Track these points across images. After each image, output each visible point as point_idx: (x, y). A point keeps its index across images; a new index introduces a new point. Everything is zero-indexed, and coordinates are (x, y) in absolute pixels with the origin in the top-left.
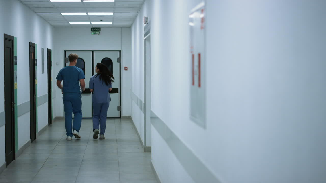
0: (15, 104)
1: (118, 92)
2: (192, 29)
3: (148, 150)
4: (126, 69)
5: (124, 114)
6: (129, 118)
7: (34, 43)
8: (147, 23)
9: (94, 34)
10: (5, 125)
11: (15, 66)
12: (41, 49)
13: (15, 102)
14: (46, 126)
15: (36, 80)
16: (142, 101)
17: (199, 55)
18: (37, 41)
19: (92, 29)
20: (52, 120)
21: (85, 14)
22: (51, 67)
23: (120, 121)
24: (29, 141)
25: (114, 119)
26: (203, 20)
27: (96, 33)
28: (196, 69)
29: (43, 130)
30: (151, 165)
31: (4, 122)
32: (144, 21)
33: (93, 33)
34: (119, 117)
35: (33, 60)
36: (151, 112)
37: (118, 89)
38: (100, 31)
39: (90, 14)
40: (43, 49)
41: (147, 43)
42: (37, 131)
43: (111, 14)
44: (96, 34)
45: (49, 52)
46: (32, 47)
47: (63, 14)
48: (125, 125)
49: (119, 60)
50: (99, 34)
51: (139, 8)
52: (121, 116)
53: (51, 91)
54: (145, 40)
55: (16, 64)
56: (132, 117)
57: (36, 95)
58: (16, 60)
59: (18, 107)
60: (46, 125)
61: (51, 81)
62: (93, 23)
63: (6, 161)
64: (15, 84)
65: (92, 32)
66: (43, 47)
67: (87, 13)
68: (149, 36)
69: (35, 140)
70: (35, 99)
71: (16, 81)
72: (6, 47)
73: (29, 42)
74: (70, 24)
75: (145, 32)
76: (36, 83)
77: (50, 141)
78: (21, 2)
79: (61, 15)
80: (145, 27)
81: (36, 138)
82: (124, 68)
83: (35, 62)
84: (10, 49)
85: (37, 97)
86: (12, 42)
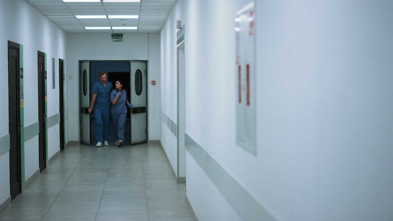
0: (22, 126)
1: (145, 112)
2: (238, 35)
3: (182, 181)
4: (154, 83)
5: (151, 138)
6: (158, 143)
7: (44, 52)
8: (181, 28)
9: (115, 41)
10: (10, 151)
11: (21, 79)
12: (51, 59)
13: (21, 124)
14: (57, 153)
15: (46, 97)
16: (173, 122)
17: (248, 67)
18: (47, 50)
19: (112, 35)
20: (65, 145)
21: (104, 17)
23: (147, 147)
24: (38, 171)
25: (139, 145)
26: (252, 24)
27: (118, 40)
28: (244, 83)
29: (55, 157)
30: (186, 199)
31: (9, 148)
32: (177, 26)
35: (43, 72)
36: (186, 136)
37: (145, 107)
39: (110, 17)
40: (53, 59)
41: (180, 51)
42: (47, 159)
43: (136, 17)
45: (61, 62)
46: (41, 57)
47: (78, 17)
48: (152, 151)
49: (146, 72)
50: (121, 41)
51: (170, 10)
52: (148, 140)
53: (63, 111)
54: (178, 48)
55: (22, 77)
57: (46, 115)
58: (23, 72)
60: (57, 151)
62: (114, 28)
63: (11, 194)
64: (21, 102)
65: (113, 38)
66: (53, 57)
67: (107, 17)
68: (184, 43)
69: (45, 169)
70: (45, 119)
71: (23, 98)
72: (11, 57)
73: (38, 51)
74: (85, 29)
75: (178, 38)
76: (47, 100)
77: (63, 170)
78: (28, 2)
79: (76, 18)
80: (177, 33)
81: (45, 167)
82: (151, 82)
83: (45, 76)
84: (15, 59)
85: (47, 117)
86: (18, 50)
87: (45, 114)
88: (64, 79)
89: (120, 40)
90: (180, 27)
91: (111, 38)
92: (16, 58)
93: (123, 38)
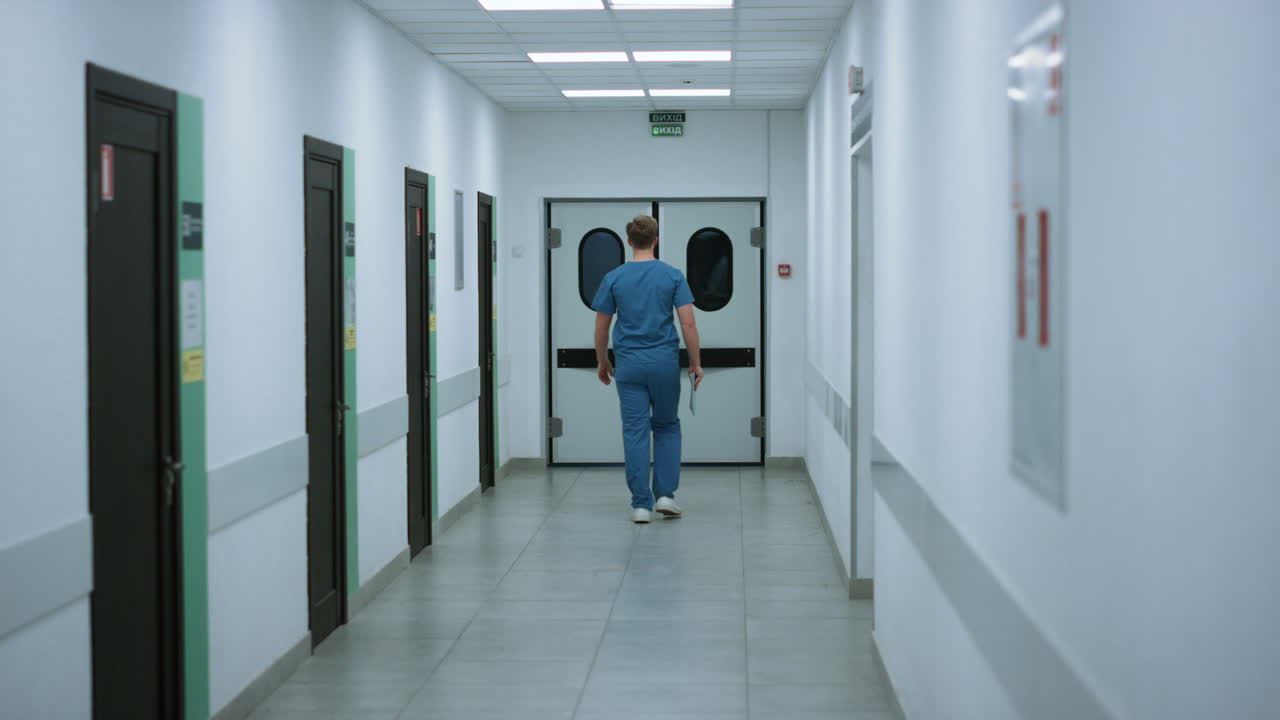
0: (348, 408)
1: (753, 365)
2: (1017, 112)
3: (862, 591)
4: (786, 271)
5: (775, 450)
6: (796, 467)
7: (426, 172)
8: (862, 92)
9: (659, 135)
10: (310, 488)
11: (346, 260)
12: (452, 194)
13: (347, 402)
14: (470, 496)
15: (431, 316)
16: (841, 400)
17: (1043, 218)
18: (437, 166)
19: (651, 116)
20: (496, 471)
21: (620, 57)
22: (493, 263)
23: (763, 477)
24: (403, 553)
25: (736, 468)
26: (1057, 77)
27: (669, 130)
28: (1032, 272)
29: (460, 511)
30: (874, 649)
31: (305, 480)
32: (850, 84)
33: (656, 132)
34: (759, 460)
35: (421, 237)
36: (875, 443)
37: (753, 350)
38: (685, 124)
39: (641, 56)
40: (459, 194)
41: (862, 169)
42: (437, 513)
43: (724, 56)
44: (669, 134)
45: (485, 205)
46: (417, 187)
47: (537, 57)
48: (781, 491)
49: (759, 237)
50: (678, 134)
51: (832, 34)
52: (767, 456)
53: (492, 360)
54: (855, 157)
55: (351, 252)
56: (806, 459)
57: (431, 374)
58: (353, 236)
59: (360, 423)
60: (472, 489)
61: (494, 318)
62: (654, 93)
63: (310, 627)
64: (347, 332)
65: (653, 127)
66: (460, 189)
67: (629, 56)
68: (869, 141)
69: (428, 548)
70: (429, 388)
71: (353, 320)
72: (314, 188)
73: (406, 169)
74: (565, 97)
75: (855, 124)
76: (434, 326)
77: (489, 552)
78: (373, 12)
79: (530, 61)
80: (853, 107)
81: (429, 541)
82: (777, 268)
83: (430, 247)
84: (327, 194)
85: (435, 381)
86: (336, 168)
87: (428, 370)
88: (495, 260)
89: (678, 130)
90: (859, 87)
91: (647, 124)
92: (332, 192)
93: (686, 125)
